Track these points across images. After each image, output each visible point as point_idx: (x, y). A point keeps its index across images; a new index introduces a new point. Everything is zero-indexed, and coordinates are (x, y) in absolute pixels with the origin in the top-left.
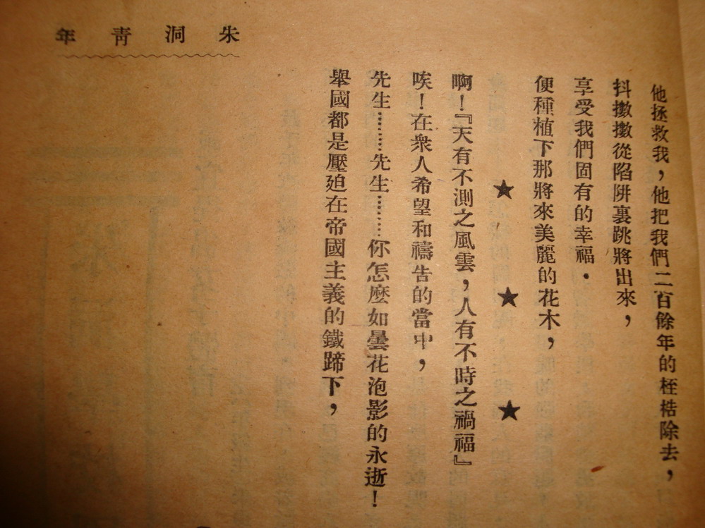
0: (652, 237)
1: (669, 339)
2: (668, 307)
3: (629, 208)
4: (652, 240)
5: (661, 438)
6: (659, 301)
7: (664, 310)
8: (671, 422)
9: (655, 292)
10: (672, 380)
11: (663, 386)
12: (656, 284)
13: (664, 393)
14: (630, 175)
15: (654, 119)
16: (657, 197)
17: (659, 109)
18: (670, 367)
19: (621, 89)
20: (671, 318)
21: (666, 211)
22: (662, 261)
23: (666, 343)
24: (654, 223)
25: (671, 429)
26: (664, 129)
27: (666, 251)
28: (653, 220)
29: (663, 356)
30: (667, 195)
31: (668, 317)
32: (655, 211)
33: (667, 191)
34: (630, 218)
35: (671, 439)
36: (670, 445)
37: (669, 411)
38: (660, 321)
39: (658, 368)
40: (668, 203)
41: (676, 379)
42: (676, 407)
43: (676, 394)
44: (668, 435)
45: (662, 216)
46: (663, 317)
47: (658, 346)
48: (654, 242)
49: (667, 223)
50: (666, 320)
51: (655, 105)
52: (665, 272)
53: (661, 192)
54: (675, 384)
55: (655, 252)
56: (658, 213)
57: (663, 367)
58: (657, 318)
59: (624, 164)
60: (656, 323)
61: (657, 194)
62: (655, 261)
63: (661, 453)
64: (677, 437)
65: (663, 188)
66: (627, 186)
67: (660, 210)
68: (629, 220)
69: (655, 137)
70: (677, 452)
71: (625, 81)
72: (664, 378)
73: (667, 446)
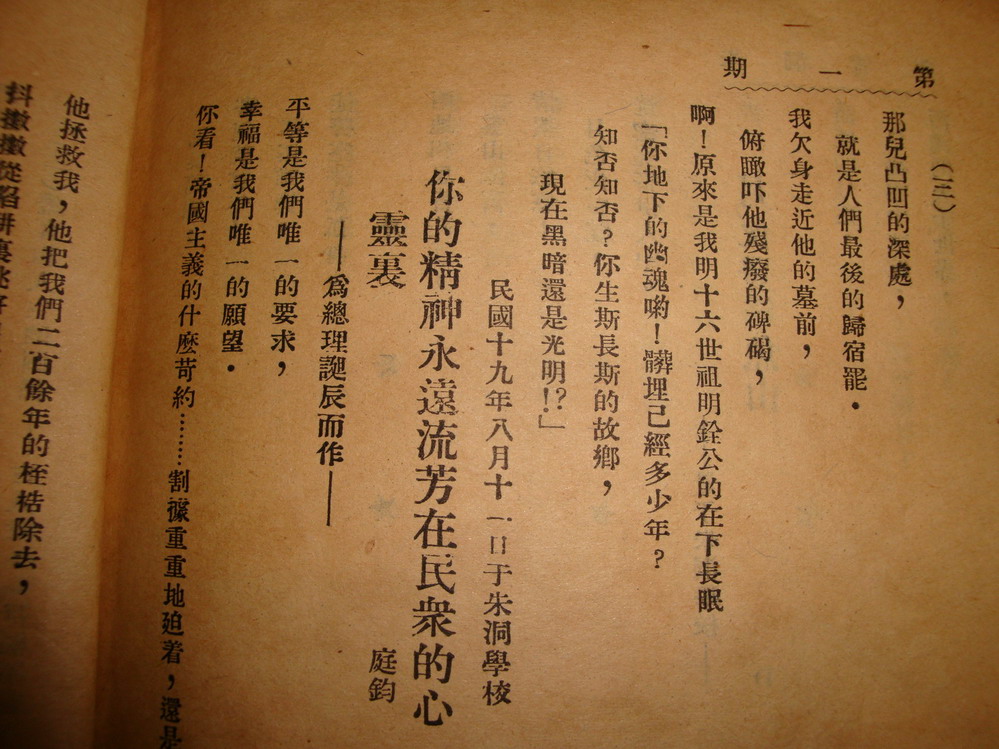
0: (41, 282)
1: (42, 413)
2: (48, 372)
3: (10, 242)
4: (42, 285)
5: (15, 539)
6: (35, 365)
7: (40, 377)
8: (32, 519)
9: (31, 353)
10: (40, 466)
11: (25, 474)
12: (34, 343)
13: (25, 482)
14: (16, 203)
15: (63, 138)
16: (53, 233)
17: (74, 126)
18: (39, 449)
19: (18, 95)
20: (50, 387)
21: (65, 251)
22: (52, 314)
23: (37, 418)
24: (46, 264)
25: (31, 528)
26: (78, 151)
27: (61, 301)
28: (44, 261)
29: (30, 435)
30: (69, 231)
31: (45, 386)
32: (48, 249)
33: (69, 228)
34: (10, 255)
35: (29, 541)
36: (27, 548)
37: (30, 505)
38: (32, 390)
39: (21, 450)
40: (69, 242)
41: (47, 466)
42: (42, 500)
43: (44, 484)
44: (25, 536)
45: (57, 258)
46: (38, 386)
47: (24, 421)
48: (44, 288)
49: (65, 266)
50: (41, 390)
51: (68, 120)
52: (52, 329)
53: (60, 227)
54: (45, 472)
55: (43, 302)
56: (52, 253)
57: (28, 448)
58: (28, 387)
59: (9, 187)
60: (25, 392)
61: (54, 228)
62: (41, 313)
63: (13, 558)
64: (39, 539)
65: (64, 222)
66: (11, 215)
67: (56, 250)
68: (8, 258)
69: (61, 159)
70: (37, 558)
71: (25, 86)
72: (27, 463)
73: (23, 550)
